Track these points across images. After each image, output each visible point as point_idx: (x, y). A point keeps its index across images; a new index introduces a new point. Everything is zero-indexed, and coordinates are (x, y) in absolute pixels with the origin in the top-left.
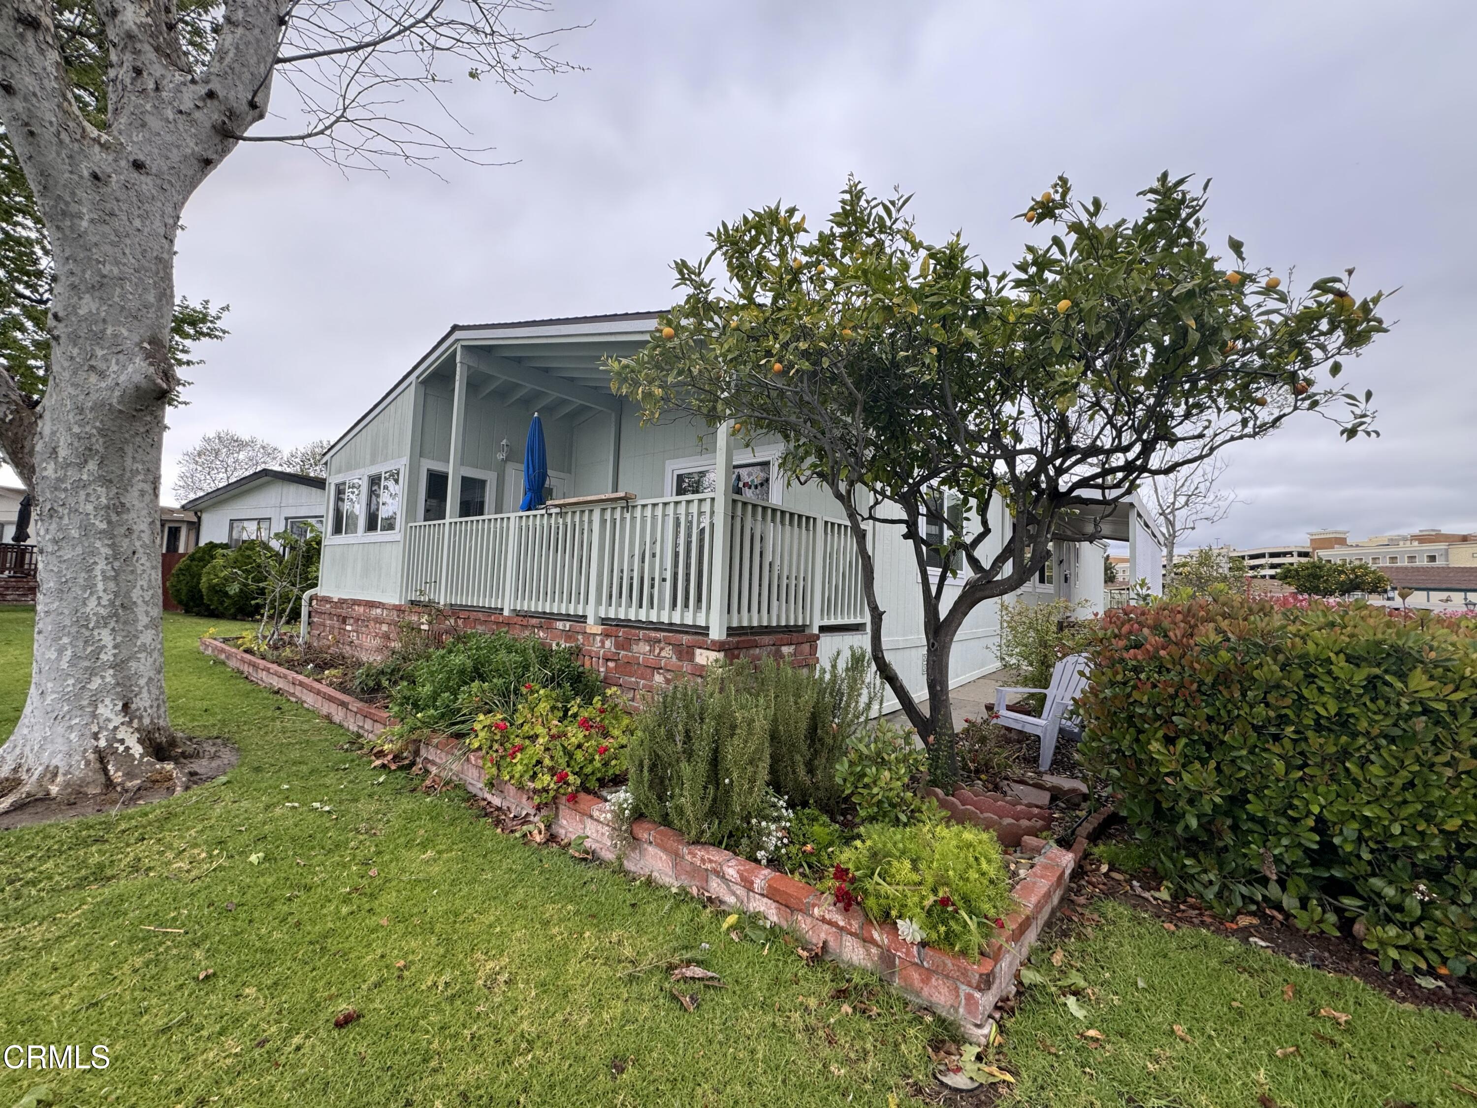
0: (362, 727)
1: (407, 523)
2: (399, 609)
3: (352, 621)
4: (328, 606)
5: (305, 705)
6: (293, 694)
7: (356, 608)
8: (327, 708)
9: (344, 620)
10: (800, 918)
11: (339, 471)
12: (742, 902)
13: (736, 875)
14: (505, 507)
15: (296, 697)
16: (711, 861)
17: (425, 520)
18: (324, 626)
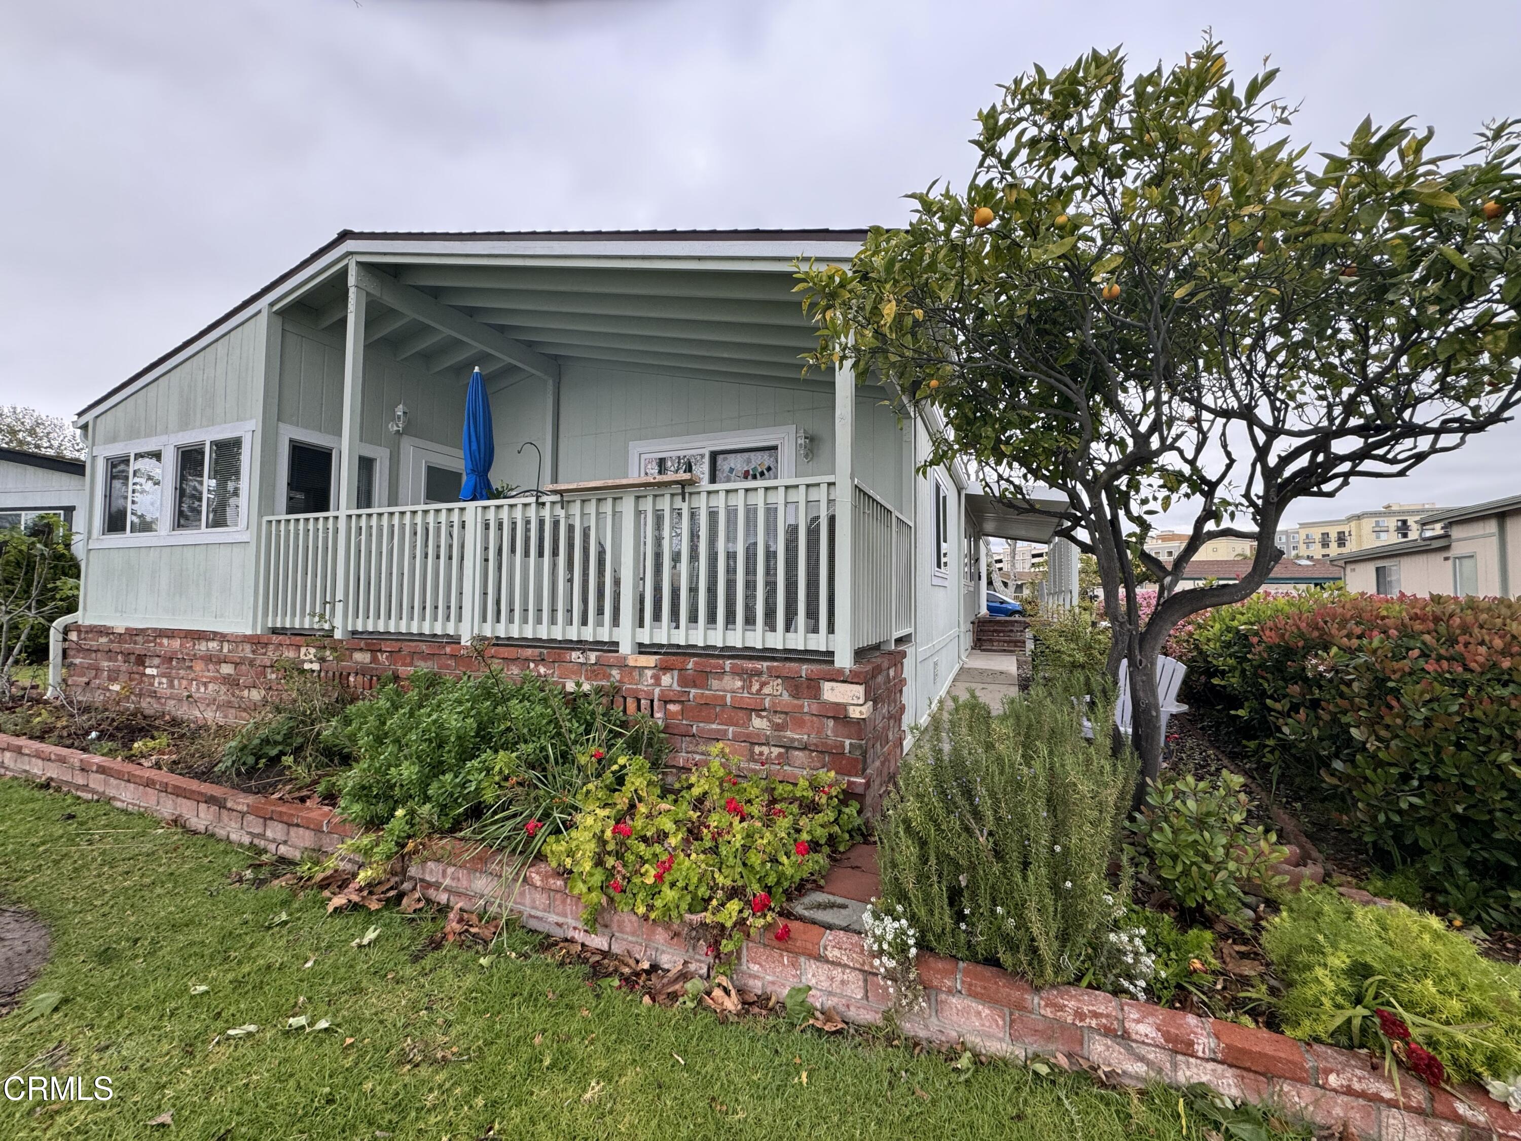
0: (262, 836)
1: (260, 515)
2: (255, 642)
3: (156, 661)
4: (103, 640)
5: (118, 804)
6: (85, 788)
7: (165, 641)
8: (167, 808)
9: (141, 660)
10: (1286, 1088)
11: (113, 439)
12: (1160, 1071)
13: (1154, 1034)
14: (400, 496)
15: (94, 792)
16: (1096, 1015)
17: (290, 511)
18: (98, 669)
